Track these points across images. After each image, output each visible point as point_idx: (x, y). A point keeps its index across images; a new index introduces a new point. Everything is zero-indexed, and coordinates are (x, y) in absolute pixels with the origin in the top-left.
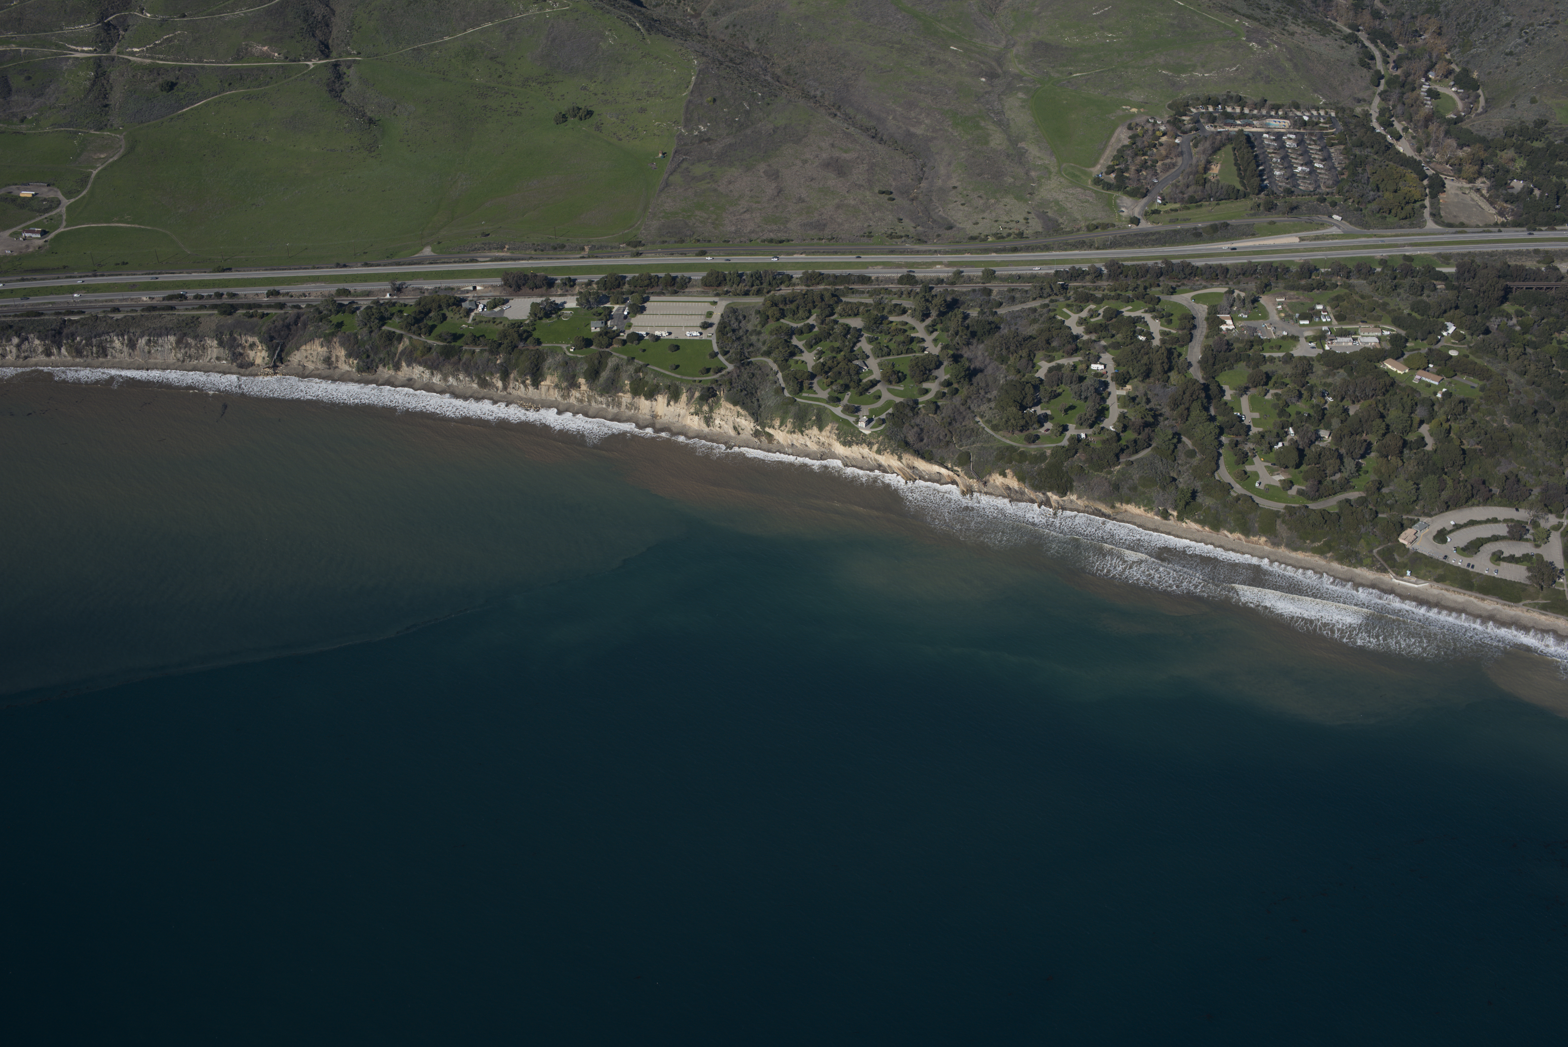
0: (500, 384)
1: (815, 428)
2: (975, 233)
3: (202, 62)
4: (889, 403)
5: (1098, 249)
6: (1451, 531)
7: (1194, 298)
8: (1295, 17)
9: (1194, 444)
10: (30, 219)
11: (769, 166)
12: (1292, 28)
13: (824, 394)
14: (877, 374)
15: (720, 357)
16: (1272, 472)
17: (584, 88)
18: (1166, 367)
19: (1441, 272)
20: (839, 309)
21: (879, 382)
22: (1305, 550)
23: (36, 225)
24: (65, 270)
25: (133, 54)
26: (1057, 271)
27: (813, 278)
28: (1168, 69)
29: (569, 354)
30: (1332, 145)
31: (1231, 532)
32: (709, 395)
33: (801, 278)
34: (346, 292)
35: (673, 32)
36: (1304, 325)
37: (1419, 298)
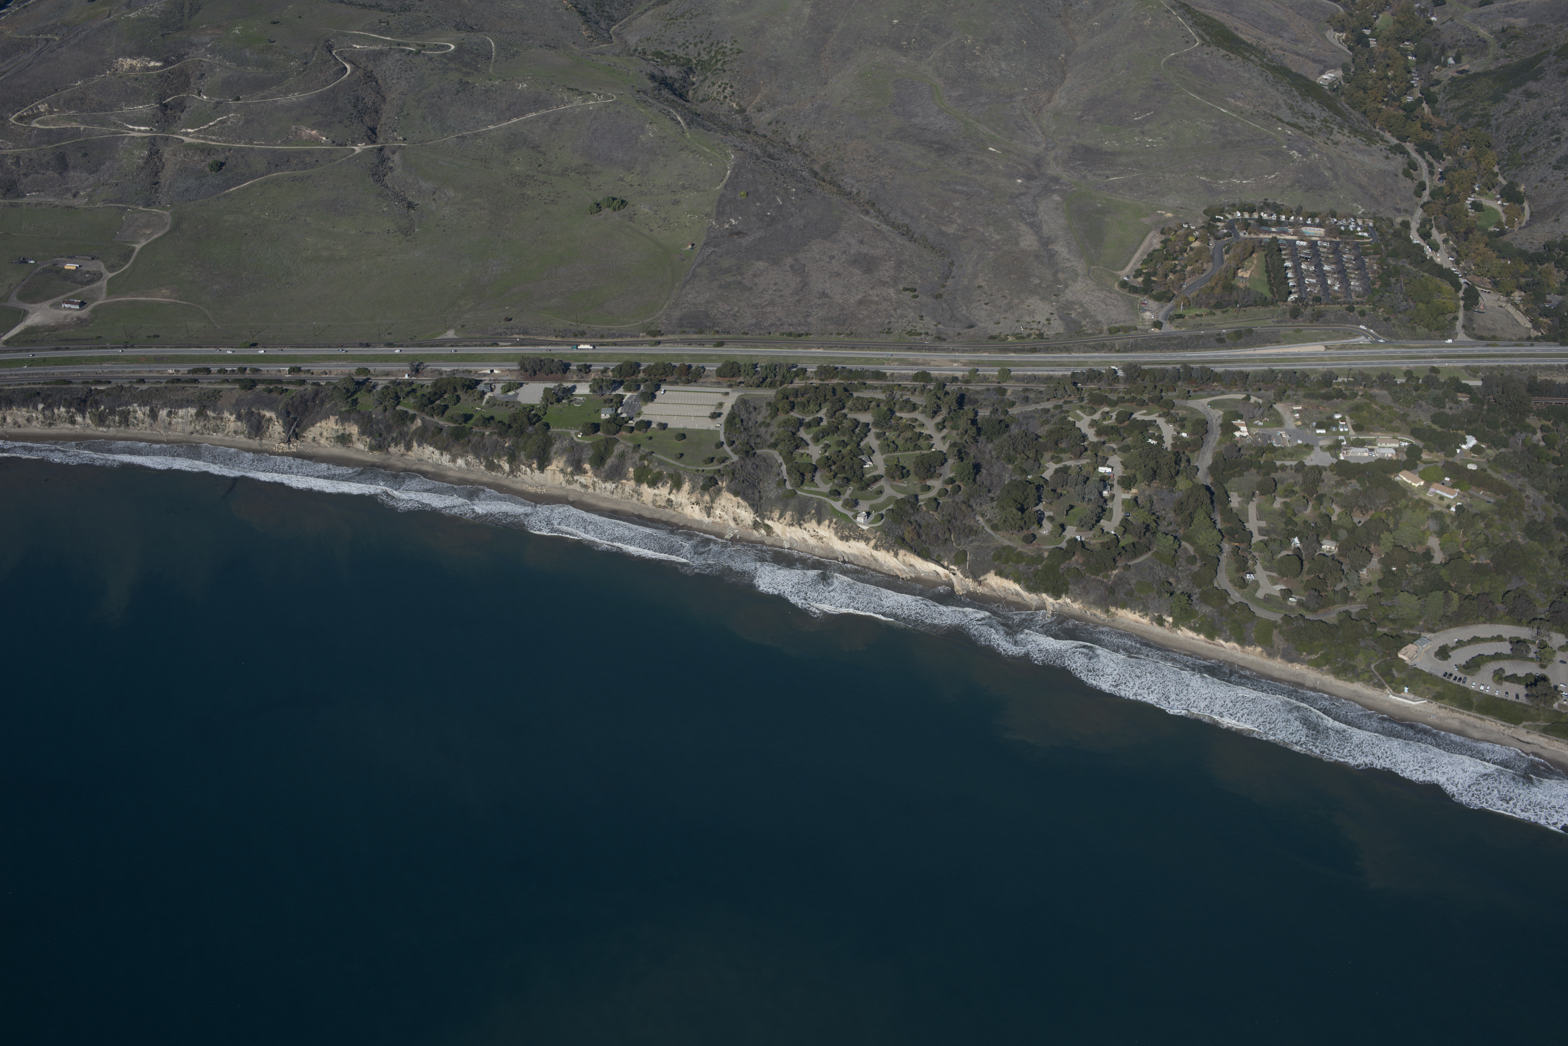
0: (507, 467)
1: (813, 521)
2: (995, 333)
3: (252, 144)
4: (890, 499)
5: (1118, 351)
6: (1453, 648)
7: (1209, 404)
8: (1341, 127)
9: (1195, 551)
10: (71, 291)
11: (796, 260)
12: (1336, 136)
13: (826, 488)
14: (881, 470)
15: (725, 446)
16: (1274, 582)
17: (622, 179)
18: (1173, 472)
19: (1467, 385)
20: (850, 403)
21: (882, 476)
22: (1301, 662)
23: (75, 297)
24: (98, 342)
25: (187, 134)
26: (1073, 374)
27: (826, 372)
28: (1206, 175)
29: (575, 439)
30: (1366, 255)
31: (1226, 641)
32: (709, 485)
33: (815, 372)
34: (366, 371)
35: (715, 127)
36: (1320, 434)
37: (1442, 410)
